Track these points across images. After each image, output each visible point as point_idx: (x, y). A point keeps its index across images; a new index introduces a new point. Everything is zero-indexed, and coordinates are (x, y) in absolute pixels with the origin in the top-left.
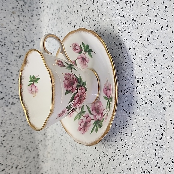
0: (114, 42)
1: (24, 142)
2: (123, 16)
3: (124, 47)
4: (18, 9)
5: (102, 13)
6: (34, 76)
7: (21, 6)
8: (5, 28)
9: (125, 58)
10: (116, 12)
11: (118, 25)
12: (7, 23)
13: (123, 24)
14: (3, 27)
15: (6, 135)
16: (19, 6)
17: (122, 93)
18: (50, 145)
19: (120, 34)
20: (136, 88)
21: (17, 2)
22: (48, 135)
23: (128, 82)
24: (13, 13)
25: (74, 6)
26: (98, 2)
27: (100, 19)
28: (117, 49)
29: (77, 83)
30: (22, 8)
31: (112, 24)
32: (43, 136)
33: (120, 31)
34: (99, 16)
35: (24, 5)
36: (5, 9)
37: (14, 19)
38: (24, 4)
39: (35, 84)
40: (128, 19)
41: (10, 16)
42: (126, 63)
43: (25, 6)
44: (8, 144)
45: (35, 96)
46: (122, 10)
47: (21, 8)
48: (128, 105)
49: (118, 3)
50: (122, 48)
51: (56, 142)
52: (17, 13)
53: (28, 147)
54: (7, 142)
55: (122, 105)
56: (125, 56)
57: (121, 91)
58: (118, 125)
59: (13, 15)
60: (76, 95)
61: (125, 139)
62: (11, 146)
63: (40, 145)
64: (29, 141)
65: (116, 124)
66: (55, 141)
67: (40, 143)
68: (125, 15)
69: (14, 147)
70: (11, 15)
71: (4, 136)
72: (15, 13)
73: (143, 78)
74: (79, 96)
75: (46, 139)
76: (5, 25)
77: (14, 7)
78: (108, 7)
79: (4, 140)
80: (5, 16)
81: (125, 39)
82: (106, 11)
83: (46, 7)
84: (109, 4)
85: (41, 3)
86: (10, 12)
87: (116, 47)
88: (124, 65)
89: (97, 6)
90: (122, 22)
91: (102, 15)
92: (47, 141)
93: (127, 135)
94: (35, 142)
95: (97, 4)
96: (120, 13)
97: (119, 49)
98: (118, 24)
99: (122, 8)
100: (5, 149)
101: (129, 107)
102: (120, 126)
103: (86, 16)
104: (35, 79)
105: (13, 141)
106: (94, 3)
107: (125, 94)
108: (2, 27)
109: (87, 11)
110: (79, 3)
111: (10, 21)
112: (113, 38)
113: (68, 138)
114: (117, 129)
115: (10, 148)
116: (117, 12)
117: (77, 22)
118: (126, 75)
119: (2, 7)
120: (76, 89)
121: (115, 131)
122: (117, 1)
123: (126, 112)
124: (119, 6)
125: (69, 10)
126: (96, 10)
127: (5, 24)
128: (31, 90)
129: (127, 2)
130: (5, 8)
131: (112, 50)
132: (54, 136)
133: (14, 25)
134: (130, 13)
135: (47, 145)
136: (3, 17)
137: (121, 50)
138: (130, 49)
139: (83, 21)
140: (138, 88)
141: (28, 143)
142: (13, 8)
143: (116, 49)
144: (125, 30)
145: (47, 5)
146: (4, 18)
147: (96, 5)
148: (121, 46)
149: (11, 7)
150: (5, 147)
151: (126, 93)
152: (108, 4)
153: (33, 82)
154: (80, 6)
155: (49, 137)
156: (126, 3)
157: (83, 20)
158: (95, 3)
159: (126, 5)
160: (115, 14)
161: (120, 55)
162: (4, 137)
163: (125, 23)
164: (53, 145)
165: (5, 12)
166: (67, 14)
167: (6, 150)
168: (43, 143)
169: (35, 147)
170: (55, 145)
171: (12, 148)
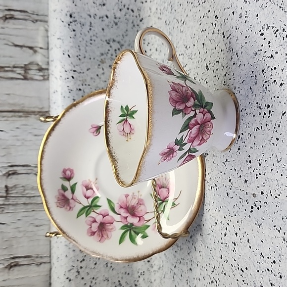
0: (257, 103)
1: (115, 272)
2: (272, 56)
3: (273, 111)
4: (109, 55)
5: (237, 54)
6: (127, 106)
7: (114, 50)
8: (89, 85)
9: (276, 131)
10: (259, 50)
11: (264, 73)
12: (92, 78)
13: (272, 69)
14: (86, 85)
15: (85, 259)
16: (112, 51)
17: (271, 195)
18: (158, 281)
19: (266, 88)
21: (109, 45)
22: (154, 263)
23: (282, 175)
24: (102, 62)
25: (194, 45)
26: (230, 35)
27: (234, 64)
28: (262, 115)
29: (194, 100)
30: (116, 53)
31: (253, 72)
32: (146, 264)
33: (266, 82)
34: (232, 59)
35: (119, 49)
36: (89, 57)
37: (103, 72)
38: (119, 47)
39: (130, 120)
40: (280, 61)
41: (96, 67)
42: (277, 139)
43: (121, 50)
44: (88, 274)
45: (129, 140)
46: (269, 46)
47: (114, 54)
48: (283, 219)
49: (262, 34)
50: (270, 113)
51: (166, 277)
52: (108, 62)
53: (121, 282)
54: (87, 270)
55: (271, 218)
56: (275, 128)
57: (270, 193)
58: (266, 255)
59: (102, 65)
60: (193, 121)
61: (278, 283)
62: (93, 278)
63: (141, 280)
64: (123, 271)
65: (261, 254)
66: (165, 275)
67: (141, 276)
68: (274, 55)
69: (98, 280)
70: (99, 65)
71: (81, 260)
72: (105, 62)
74: (199, 124)
75: (152, 270)
76: (89, 81)
77: (104, 53)
78: (246, 43)
79: (81, 268)
80: (89, 67)
81: (274, 97)
82: (242, 50)
83: (154, 50)
84: (248, 37)
85: (147, 44)
86: (98, 60)
87: (260, 111)
88: (274, 144)
89: (230, 43)
90: (269, 67)
91: (238, 56)
92: (153, 273)
93: (281, 277)
94: (132, 274)
95: (229, 38)
96: (265, 52)
97: (265, 114)
98: (263, 71)
99: (269, 42)
100: (83, 282)
101: (284, 222)
102: (268, 258)
103: (213, 60)
104: (129, 112)
105: (96, 270)
106: (224, 37)
107: (276, 197)
108: (84, 85)
109: (213, 51)
110: (201, 39)
111: (97, 75)
112: (254, 96)
113: (184, 273)
114: (263, 262)
115: (92, 282)
116: (261, 50)
117: (198, 70)
118: (278, 162)
119: (85, 53)
120: (193, 111)
121: (260, 267)
122: (260, 31)
123: (279, 231)
124: (264, 39)
125: (187, 52)
126: (228, 48)
127: (88, 79)
128: (123, 129)
129: (277, 30)
130: (90, 55)
131: (254, 116)
132: (163, 266)
133: (103, 81)
134: (282, 50)
135: (153, 281)
136: (86, 69)
137: (269, 117)
138: (283, 114)
139: (208, 69)
141: (120, 275)
142: (102, 54)
143: (260, 114)
144: (275, 81)
145: (156, 46)
146: (88, 70)
147: (227, 41)
148: (269, 109)
149: (98, 53)
150: (83, 278)
151: (279, 195)
152: (246, 37)
153: (125, 118)
154: (203, 44)
155: (155, 268)
156: (275, 33)
157: (207, 67)
158: (226, 37)
159: (276, 36)
160: (259, 53)
161: (266, 125)
162: (81, 262)
163: (275, 68)
164: (163, 282)
165: (89, 60)
166: (185, 59)
167: (85, 284)
168: (146, 276)
169: (132, 282)
170: (164, 282)
171: (94, 281)
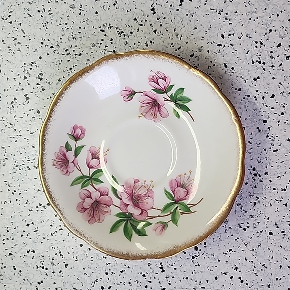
20: (193, 258)
73: (205, 244)
140: (196, 258)
